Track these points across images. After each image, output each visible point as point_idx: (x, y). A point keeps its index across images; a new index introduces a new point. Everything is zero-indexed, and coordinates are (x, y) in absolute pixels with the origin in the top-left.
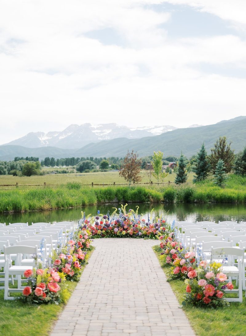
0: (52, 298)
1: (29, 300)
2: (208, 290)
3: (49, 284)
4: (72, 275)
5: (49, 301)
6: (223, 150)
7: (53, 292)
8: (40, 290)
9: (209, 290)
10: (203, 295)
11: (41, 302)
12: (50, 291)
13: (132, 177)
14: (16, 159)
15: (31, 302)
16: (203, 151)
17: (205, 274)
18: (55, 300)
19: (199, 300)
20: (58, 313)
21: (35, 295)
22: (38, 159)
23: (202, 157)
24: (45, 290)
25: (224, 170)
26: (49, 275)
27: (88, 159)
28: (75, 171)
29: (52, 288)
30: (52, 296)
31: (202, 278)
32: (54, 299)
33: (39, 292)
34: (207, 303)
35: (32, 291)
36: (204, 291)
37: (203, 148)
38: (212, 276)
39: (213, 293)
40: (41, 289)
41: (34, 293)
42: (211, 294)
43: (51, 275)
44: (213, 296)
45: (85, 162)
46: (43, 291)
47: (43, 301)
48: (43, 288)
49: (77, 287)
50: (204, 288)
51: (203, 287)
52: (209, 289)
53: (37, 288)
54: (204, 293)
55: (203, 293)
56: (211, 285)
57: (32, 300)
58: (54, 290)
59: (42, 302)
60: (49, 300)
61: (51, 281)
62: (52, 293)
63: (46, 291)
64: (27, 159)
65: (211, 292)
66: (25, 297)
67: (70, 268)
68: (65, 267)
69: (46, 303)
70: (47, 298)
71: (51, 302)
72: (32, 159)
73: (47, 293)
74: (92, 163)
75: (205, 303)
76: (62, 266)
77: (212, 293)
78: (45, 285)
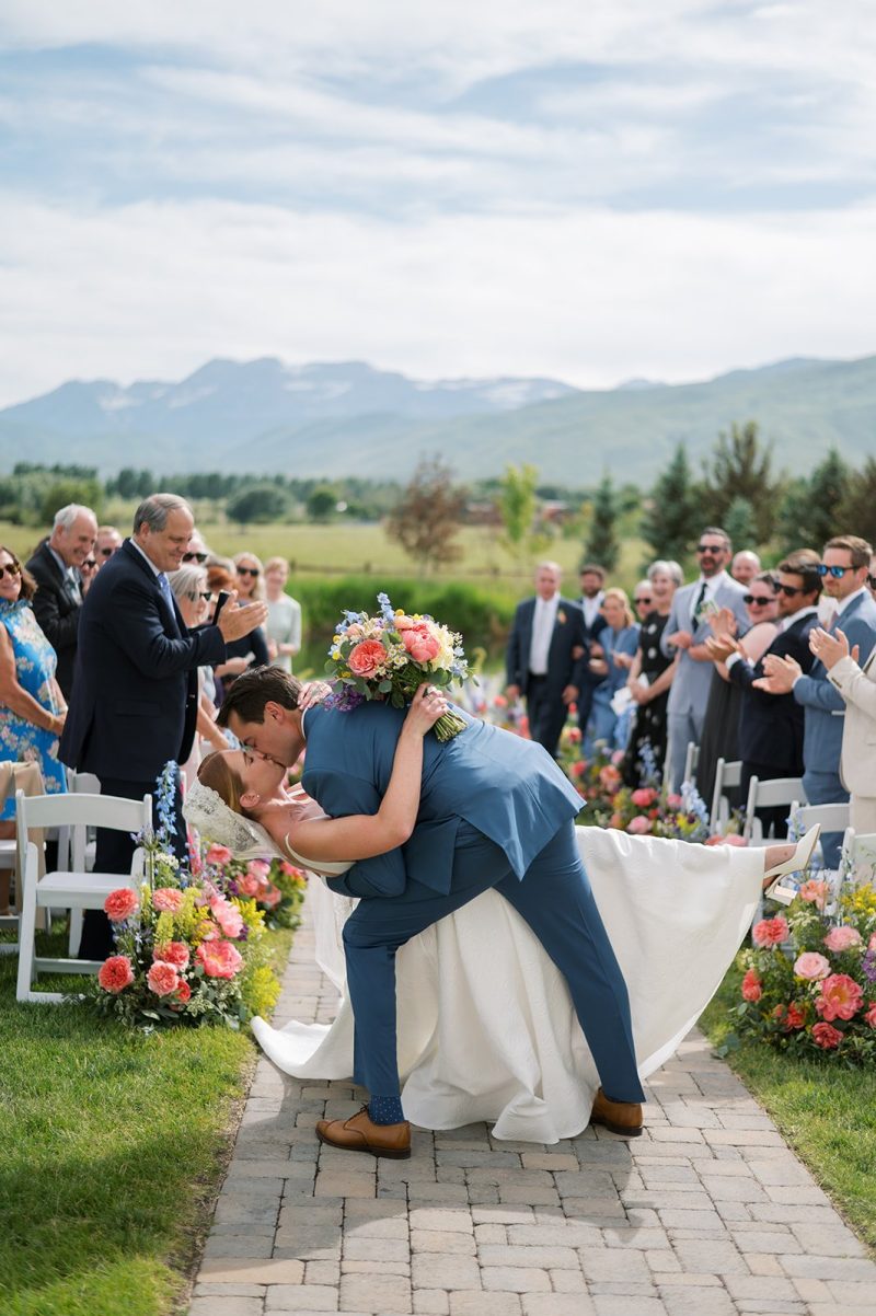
0: (215, 1002)
1: (125, 1007)
2: (831, 995)
3: (202, 948)
4: (274, 902)
5: (200, 1015)
6: (746, 465)
7: (216, 979)
8: (168, 973)
9: (836, 998)
10: (814, 1016)
11: (171, 1019)
12: (207, 977)
13: (430, 547)
14: (20, 470)
15: (133, 1019)
16: (679, 468)
17: (825, 933)
18: (225, 1011)
19: (795, 1032)
20: (243, 1066)
21: (147, 990)
22: (92, 474)
23: (673, 487)
24: (187, 972)
25: (750, 535)
26: (203, 912)
27: (265, 479)
28: (222, 517)
29: (215, 963)
30: (213, 994)
31: (810, 949)
32: (223, 1006)
33: (165, 981)
34: (826, 1045)
35: (137, 973)
36: (820, 999)
37: (680, 456)
38: (854, 942)
39: (854, 1007)
40: (172, 966)
41: (145, 985)
42: (845, 1013)
43: (210, 913)
44: (851, 1020)
45: (259, 488)
46: (179, 974)
47: (180, 1013)
48: (181, 964)
49: (292, 950)
50: (819, 987)
51: (814, 984)
52: (836, 991)
53: (158, 964)
54: (818, 1007)
55: (813, 1006)
56: (847, 976)
57: (136, 1011)
58: (221, 969)
59: (177, 1016)
60: (204, 1010)
61: (209, 937)
62: (215, 983)
63: (192, 975)
64: (57, 470)
65: (846, 1005)
66: (108, 998)
67: (265, 878)
68: (245, 874)
69: (191, 1021)
70: (196, 1005)
71: (212, 1018)
72: (75, 472)
73: (195, 983)
74: (281, 493)
75: (820, 1045)
76: (236, 869)
77: (848, 1008)
78: (186, 953)
